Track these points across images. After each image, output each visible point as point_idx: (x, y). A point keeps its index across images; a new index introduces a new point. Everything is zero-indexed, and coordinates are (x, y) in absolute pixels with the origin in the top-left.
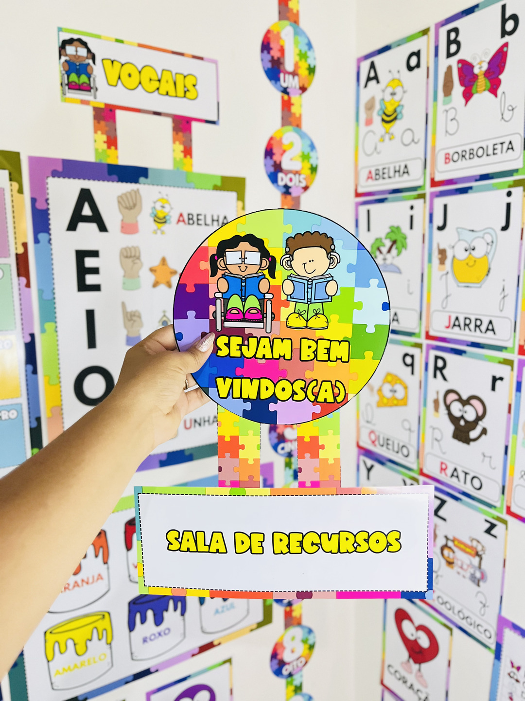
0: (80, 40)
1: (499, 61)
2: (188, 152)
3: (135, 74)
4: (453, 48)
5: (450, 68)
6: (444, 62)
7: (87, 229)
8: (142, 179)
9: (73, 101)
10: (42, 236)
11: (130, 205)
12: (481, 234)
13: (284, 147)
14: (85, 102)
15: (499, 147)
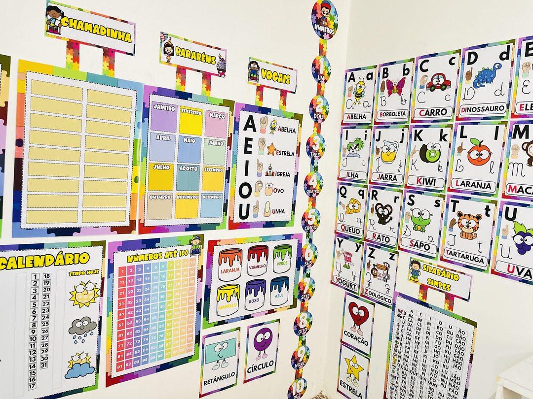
0: (255, 62)
1: (402, 83)
2: (284, 103)
3: (271, 74)
4: (385, 75)
5: (384, 82)
6: (381, 80)
7: (250, 130)
8: (269, 113)
9: (251, 83)
10: (236, 132)
11: (264, 122)
12: (393, 144)
13: (317, 103)
14: (255, 84)
15: (400, 113)
